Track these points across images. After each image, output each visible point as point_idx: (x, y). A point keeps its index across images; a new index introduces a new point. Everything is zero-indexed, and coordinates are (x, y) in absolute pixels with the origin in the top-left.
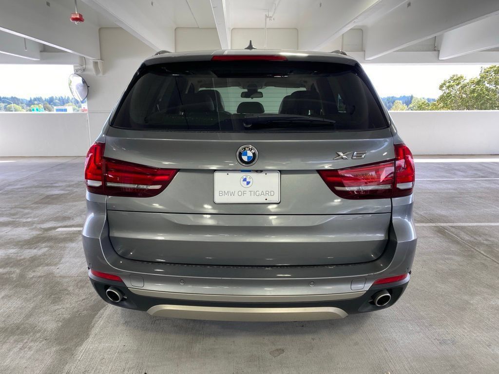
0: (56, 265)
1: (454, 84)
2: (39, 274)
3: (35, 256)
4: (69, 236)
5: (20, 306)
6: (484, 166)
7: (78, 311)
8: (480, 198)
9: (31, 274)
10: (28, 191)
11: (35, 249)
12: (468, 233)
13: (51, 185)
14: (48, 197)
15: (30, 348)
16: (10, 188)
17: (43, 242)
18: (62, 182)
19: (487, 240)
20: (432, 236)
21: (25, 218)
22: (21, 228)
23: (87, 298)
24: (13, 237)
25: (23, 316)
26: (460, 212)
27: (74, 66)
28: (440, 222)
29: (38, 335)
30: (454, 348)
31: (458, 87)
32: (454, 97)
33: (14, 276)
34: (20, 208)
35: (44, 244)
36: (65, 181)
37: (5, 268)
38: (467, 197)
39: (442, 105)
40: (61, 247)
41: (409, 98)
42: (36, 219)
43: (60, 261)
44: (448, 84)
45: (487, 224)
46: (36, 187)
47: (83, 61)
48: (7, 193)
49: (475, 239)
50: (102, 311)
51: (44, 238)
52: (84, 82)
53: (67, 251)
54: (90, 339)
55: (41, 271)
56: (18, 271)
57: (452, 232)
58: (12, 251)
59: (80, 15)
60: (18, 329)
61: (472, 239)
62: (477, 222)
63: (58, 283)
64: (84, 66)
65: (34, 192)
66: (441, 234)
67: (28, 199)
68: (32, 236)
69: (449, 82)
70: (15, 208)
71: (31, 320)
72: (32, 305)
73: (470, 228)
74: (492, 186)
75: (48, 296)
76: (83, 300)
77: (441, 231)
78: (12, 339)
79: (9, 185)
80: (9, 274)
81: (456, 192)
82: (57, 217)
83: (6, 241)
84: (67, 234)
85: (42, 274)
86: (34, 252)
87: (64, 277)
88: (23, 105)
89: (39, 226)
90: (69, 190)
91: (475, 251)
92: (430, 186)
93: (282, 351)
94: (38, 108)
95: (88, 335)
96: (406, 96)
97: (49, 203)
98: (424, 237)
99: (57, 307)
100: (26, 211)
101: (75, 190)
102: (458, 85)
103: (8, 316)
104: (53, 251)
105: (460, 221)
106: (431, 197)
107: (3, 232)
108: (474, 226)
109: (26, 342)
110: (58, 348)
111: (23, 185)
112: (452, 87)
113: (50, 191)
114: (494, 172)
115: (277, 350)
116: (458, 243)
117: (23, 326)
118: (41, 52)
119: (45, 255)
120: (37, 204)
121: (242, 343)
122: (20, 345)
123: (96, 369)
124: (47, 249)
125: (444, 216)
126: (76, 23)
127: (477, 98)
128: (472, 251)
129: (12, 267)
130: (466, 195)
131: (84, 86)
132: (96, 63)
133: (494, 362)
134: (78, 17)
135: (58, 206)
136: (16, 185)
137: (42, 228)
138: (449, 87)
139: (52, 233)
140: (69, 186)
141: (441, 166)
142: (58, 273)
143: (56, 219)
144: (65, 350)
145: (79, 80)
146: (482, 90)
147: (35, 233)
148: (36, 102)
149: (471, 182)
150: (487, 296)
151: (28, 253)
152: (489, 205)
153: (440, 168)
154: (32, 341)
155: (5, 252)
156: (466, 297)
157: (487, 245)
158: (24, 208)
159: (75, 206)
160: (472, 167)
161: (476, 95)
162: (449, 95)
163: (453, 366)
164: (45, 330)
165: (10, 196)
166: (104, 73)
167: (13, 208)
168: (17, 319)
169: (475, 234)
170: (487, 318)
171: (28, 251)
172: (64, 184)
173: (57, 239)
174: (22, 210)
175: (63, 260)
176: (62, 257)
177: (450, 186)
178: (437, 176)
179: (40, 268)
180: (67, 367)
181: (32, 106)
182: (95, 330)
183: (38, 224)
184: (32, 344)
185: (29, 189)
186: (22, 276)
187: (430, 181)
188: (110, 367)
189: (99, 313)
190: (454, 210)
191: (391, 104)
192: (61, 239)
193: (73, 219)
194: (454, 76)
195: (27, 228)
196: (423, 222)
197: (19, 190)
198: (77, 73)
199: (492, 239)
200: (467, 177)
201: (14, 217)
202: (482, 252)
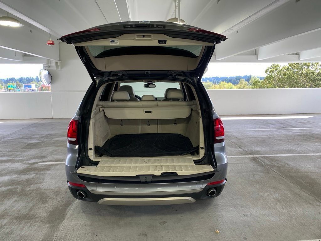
0: (41, 183)
1: (273, 69)
2: (32, 189)
3: (28, 178)
4: (46, 167)
5: (25, 206)
6: (286, 121)
7: (57, 207)
8: (280, 140)
9: (28, 189)
10: (17, 141)
11: (27, 175)
12: (270, 160)
13: (30, 137)
14: (30, 144)
15: (34, 226)
16: (5, 139)
17: (32, 171)
18: (37, 135)
19: (278, 164)
20: (250, 162)
21: (18, 157)
22: (17, 163)
23: (61, 200)
24: (13, 169)
25: (28, 210)
26: (267, 149)
27: (43, 65)
28: (256, 155)
29: (37, 219)
30: (251, 218)
31: (276, 71)
32: (274, 77)
33: (18, 190)
34: (14, 151)
35: (32, 172)
36: (39, 135)
37: (12, 186)
38: (273, 140)
39: (267, 82)
40: (42, 173)
41: (249, 77)
42: (24, 158)
43: (43, 181)
44: (270, 70)
45: (280, 155)
46: (21, 139)
47: (49, 62)
48: (4, 142)
49: (272, 163)
50: (70, 207)
51: (31, 169)
52: (49, 73)
53: (46, 176)
54: (66, 220)
55: (33, 187)
56: (20, 187)
57: (261, 160)
58: (14, 176)
59: (53, 42)
60: (26, 217)
61: (270, 164)
62: (275, 154)
63: (44, 193)
64: (49, 64)
65: (21, 142)
66: (255, 161)
67: (18, 146)
68: (25, 168)
69: (271, 68)
70: (11, 151)
71: (32, 212)
72: (31, 205)
73: (271, 157)
74: (288, 133)
75: (39, 200)
76: (59, 201)
77: (255, 160)
78: (24, 222)
79: (4, 138)
80: (15, 189)
81: (267, 137)
82: (37, 157)
83: (9, 171)
84: (44, 166)
85: (34, 189)
86: (27, 177)
87: (47, 190)
88: (2, 83)
89: (27, 162)
90: (42, 140)
91: (271, 170)
92: (252, 134)
93: (165, 222)
94: (12, 85)
95: (64, 219)
96: (247, 75)
97: (31, 148)
98: (245, 163)
99: (45, 205)
100: (18, 153)
101: (46, 140)
102: (276, 70)
103: (19, 211)
104: (38, 176)
105: (266, 154)
106: (252, 140)
107: (6, 166)
108: (273, 156)
109: (32, 223)
110: (49, 225)
111: (13, 137)
112: (272, 71)
113: (30, 141)
114: (291, 124)
115: (163, 222)
116: (262, 166)
117: (28, 215)
118: (23, 56)
119: (34, 178)
120: (24, 149)
121: (145, 220)
122: (29, 225)
123: (71, 234)
124: (34, 175)
125: (258, 151)
126: (50, 45)
127: (287, 78)
128: (269, 170)
129: (16, 185)
130: (272, 139)
131: (49, 76)
132: (57, 63)
133: (269, 224)
134: (51, 42)
135: (37, 150)
136: (9, 137)
137: (29, 163)
138: (270, 72)
139: (36, 166)
140: (42, 138)
141: (262, 121)
142: (43, 188)
143: (37, 158)
144: (53, 226)
145: (46, 72)
146: (290, 73)
147: (26, 166)
148: (11, 81)
149: (276, 131)
150: (272, 193)
151: (24, 177)
152: (284, 144)
153: (261, 122)
154: (35, 222)
155: (11, 177)
156: (261, 194)
157: (278, 167)
158: (16, 152)
159: (47, 149)
160: (279, 122)
161: (287, 76)
162: (271, 76)
163: (249, 226)
164: (41, 217)
165: (6, 144)
166: (62, 68)
167: (10, 152)
168: (24, 212)
169: (273, 161)
170: (270, 203)
171: (24, 176)
172: (38, 136)
173: (39, 169)
174: (16, 153)
175: (45, 181)
176: (44, 179)
177: (264, 134)
178: (258, 128)
179: (32, 185)
180: (55, 234)
181: (8, 84)
182: (68, 216)
183: (27, 161)
184: (35, 224)
185: (17, 140)
186: (23, 190)
187: (254, 130)
188: (78, 233)
189: (69, 207)
190: (264, 147)
191: (238, 81)
192: (42, 169)
193: (47, 157)
194: (273, 65)
195: (20, 163)
196: (245, 155)
197: (11, 141)
198: (45, 68)
199: (281, 163)
200: (275, 128)
201: (12, 157)
202: (274, 170)
